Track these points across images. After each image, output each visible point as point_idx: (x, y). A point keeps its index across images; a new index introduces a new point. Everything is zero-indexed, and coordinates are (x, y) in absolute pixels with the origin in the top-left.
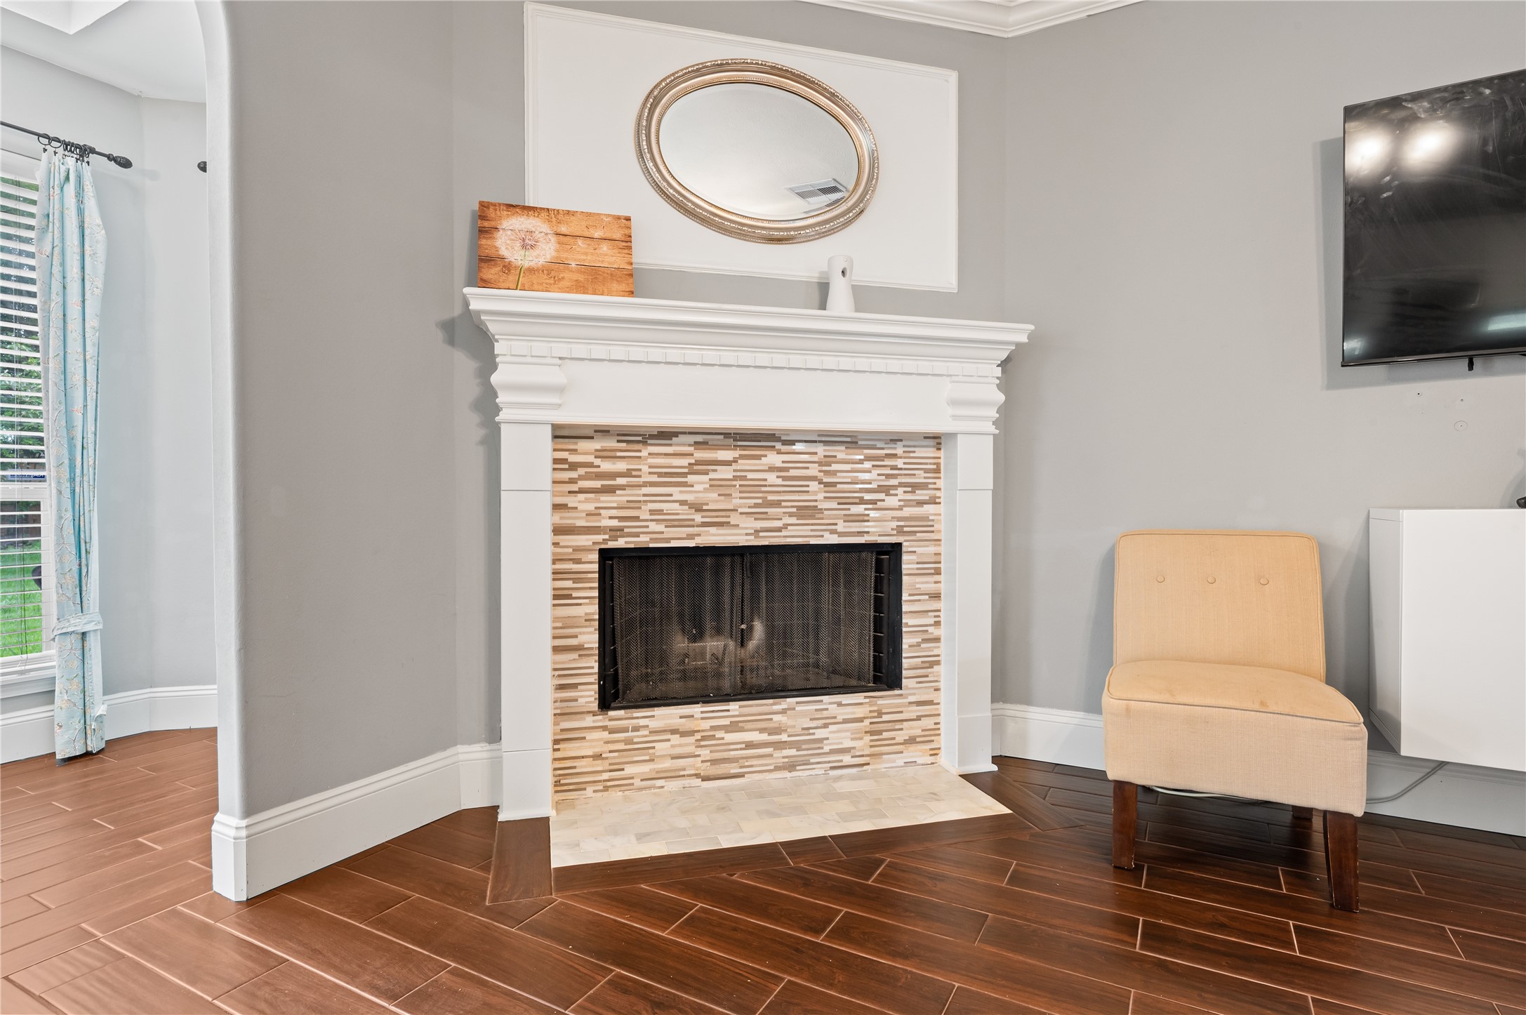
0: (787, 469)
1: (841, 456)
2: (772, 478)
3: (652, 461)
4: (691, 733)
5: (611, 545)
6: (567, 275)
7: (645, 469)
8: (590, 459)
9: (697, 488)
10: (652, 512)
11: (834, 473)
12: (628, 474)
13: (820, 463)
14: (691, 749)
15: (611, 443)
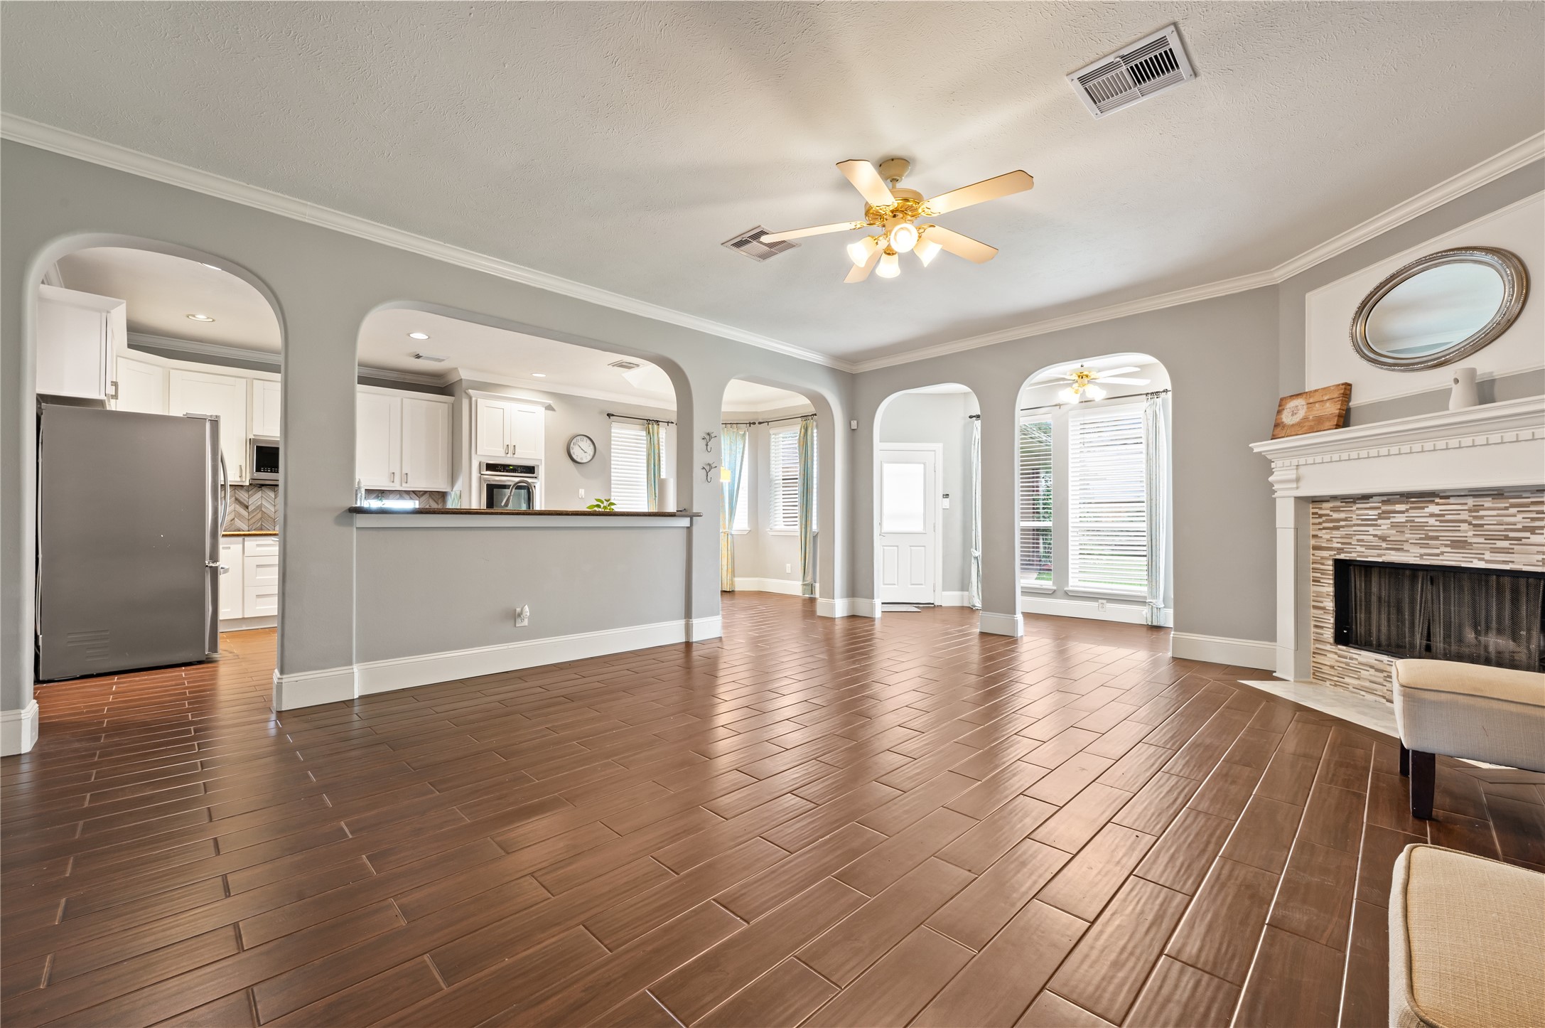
0: (1443, 515)
1: (1487, 505)
2: (1432, 521)
3: (1358, 512)
4: (1382, 671)
5: (1338, 557)
6: (1307, 424)
7: (1355, 517)
8: (1328, 512)
9: (1383, 527)
10: (1358, 541)
11: (1482, 517)
12: (1345, 519)
13: (1470, 511)
14: (1381, 680)
15: (1338, 504)
